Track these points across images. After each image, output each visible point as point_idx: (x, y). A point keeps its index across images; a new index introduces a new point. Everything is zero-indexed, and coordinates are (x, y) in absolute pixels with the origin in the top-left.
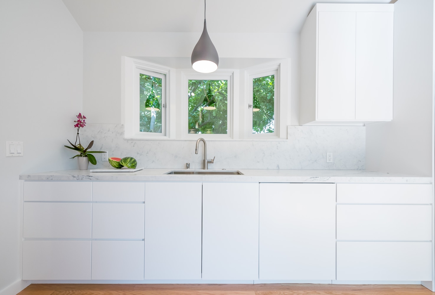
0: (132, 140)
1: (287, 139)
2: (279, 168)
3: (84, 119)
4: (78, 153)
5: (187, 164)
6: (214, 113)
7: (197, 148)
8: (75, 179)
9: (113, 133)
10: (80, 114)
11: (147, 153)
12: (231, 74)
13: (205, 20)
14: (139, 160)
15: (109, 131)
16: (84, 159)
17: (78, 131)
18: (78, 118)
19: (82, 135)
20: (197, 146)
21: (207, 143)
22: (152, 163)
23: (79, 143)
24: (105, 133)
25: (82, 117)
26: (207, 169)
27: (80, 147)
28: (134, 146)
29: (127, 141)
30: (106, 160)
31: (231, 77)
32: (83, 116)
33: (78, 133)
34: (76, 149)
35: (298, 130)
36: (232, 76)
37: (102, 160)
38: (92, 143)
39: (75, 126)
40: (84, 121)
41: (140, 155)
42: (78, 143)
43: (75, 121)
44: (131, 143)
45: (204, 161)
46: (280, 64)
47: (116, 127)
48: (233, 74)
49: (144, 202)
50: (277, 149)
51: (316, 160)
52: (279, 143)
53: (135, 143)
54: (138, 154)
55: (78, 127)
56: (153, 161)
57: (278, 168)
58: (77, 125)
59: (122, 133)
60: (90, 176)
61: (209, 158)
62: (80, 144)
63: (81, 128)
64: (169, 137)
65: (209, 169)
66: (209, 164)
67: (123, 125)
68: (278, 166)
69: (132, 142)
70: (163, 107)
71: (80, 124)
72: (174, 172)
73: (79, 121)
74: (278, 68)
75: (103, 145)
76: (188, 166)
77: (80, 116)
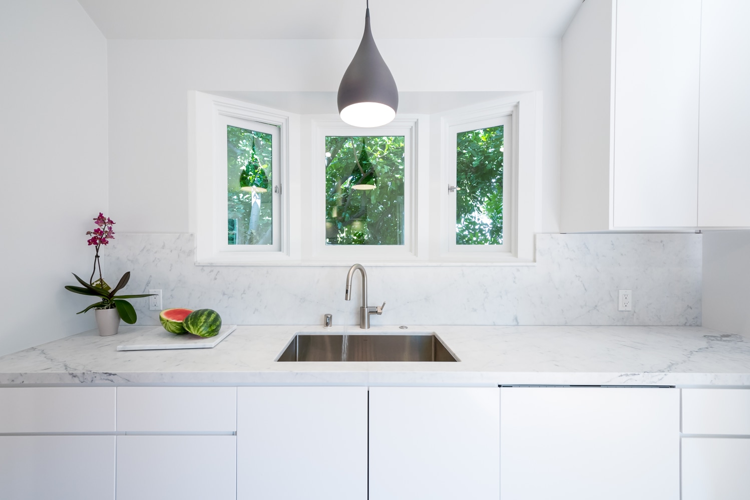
0: (211, 265)
1: (535, 261)
2: (518, 323)
3: (109, 226)
4: (98, 299)
5: (326, 316)
6: (373, 198)
7: (349, 287)
8: (76, 381)
9: (171, 251)
10: (101, 215)
11: (244, 293)
12: (413, 124)
13: (368, 10)
14: (226, 307)
15: (163, 247)
16: (109, 314)
17: (97, 251)
18: (97, 223)
19: (109, 255)
20: (350, 284)
21: (368, 271)
22: (254, 313)
23: (99, 278)
24: (156, 252)
25: (107, 221)
26: (369, 327)
27: (102, 285)
28: (215, 279)
29: (202, 269)
30: (157, 308)
31: (411, 129)
32: (109, 219)
33: (97, 256)
34: (89, 290)
35: (558, 244)
36: (415, 128)
37: (150, 309)
38: (126, 277)
39: (89, 241)
40: (110, 228)
41: (229, 298)
42: (96, 277)
43: (88, 233)
44: (210, 272)
45: (362, 309)
46: (519, 102)
47: (178, 239)
48: (416, 123)
49: (235, 434)
50: (514, 282)
51: (596, 306)
52: (518, 270)
53: (219, 272)
54: (224, 294)
55: (96, 243)
56: (256, 310)
57: (515, 323)
58: (92, 241)
59: (191, 253)
60: (110, 374)
61: (372, 303)
62: (101, 278)
63: (102, 246)
64: (288, 254)
66: (372, 316)
67: (192, 235)
68: (516, 319)
69: (212, 271)
70: (276, 192)
71: (98, 238)
72: (299, 336)
73: (97, 231)
74: (513, 111)
75: (151, 276)
76: (328, 321)
77: (101, 219)
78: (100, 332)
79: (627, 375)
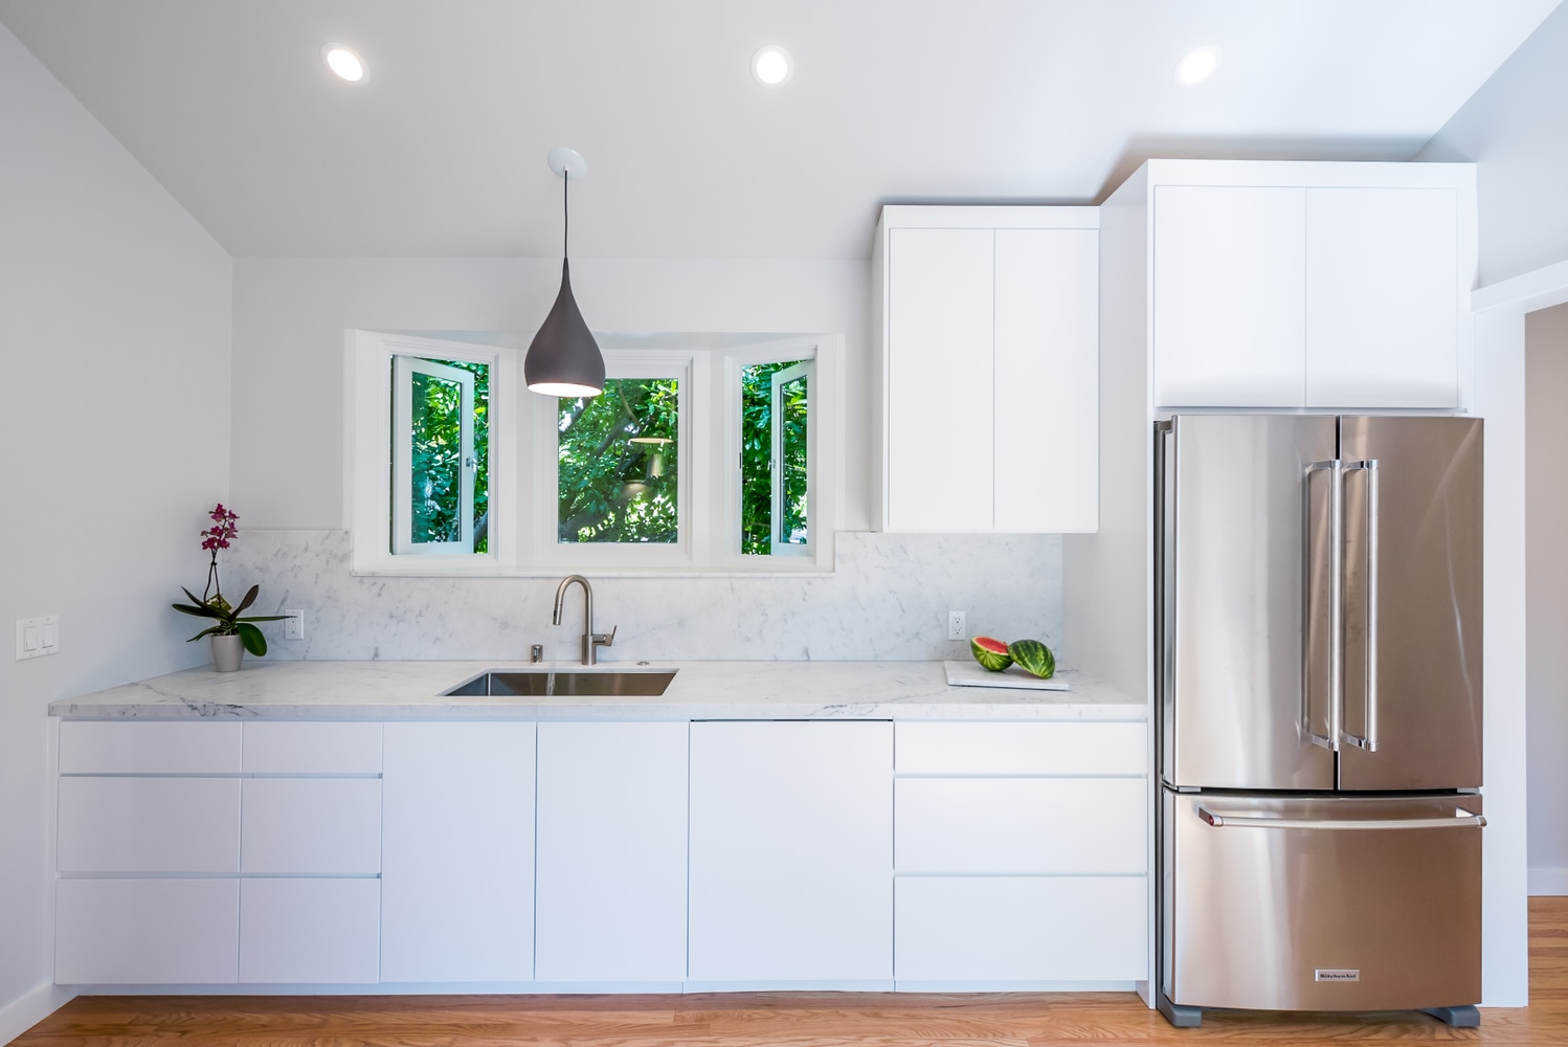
0: (374, 575)
1: (834, 571)
2: (809, 658)
3: (231, 521)
4: (216, 623)
5: (534, 648)
7: (559, 606)
8: (196, 712)
9: (317, 556)
10: (220, 506)
11: (420, 615)
13: (566, 260)
14: (395, 635)
15: (306, 550)
16: (230, 642)
17: (214, 557)
18: (213, 517)
19: (228, 561)
20: (559, 603)
21: (592, 584)
22: (434, 643)
23: (216, 593)
24: (295, 557)
25: (227, 514)
26: (594, 662)
27: (220, 603)
28: (380, 595)
29: (360, 581)
30: (296, 637)
31: (686, 371)
32: (230, 512)
33: (214, 564)
34: (204, 610)
35: (865, 546)
36: (689, 369)
37: (287, 637)
38: (254, 592)
39: (203, 544)
40: (232, 525)
41: (399, 622)
42: (212, 592)
43: (204, 533)
44: (372, 585)
45: (585, 639)
46: (817, 346)
47: (327, 538)
48: (692, 361)
49: (380, 776)
50: (804, 600)
51: (918, 634)
52: (810, 583)
53: (384, 585)
54: (392, 617)
55: (212, 547)
56: (438, 639)
57: (805, 658)
58: (208, 544)
59: (345, 557)
60: (236, 707)
61: (599, 628)
62: (218, 594)
63: (220, 550)
64: (496, 557)
65: (600, 661)
66: (600, 648)
67: (347, 532)
68: (806, 652)
69: (374, 584)
71: (216, 540)
72: (492, 674)
73: (215, 530)
74: (814, 357)
75: (287, 591)
76: (537, 654)
77: (219, 512)
78: (216, 666)
79: (833, 707)
